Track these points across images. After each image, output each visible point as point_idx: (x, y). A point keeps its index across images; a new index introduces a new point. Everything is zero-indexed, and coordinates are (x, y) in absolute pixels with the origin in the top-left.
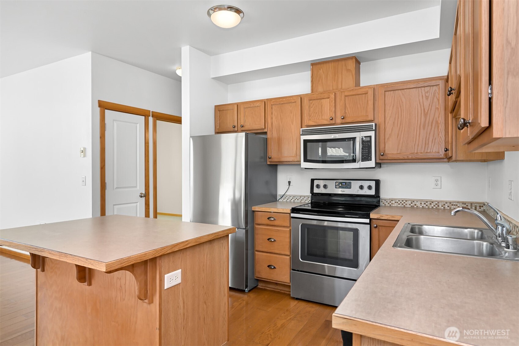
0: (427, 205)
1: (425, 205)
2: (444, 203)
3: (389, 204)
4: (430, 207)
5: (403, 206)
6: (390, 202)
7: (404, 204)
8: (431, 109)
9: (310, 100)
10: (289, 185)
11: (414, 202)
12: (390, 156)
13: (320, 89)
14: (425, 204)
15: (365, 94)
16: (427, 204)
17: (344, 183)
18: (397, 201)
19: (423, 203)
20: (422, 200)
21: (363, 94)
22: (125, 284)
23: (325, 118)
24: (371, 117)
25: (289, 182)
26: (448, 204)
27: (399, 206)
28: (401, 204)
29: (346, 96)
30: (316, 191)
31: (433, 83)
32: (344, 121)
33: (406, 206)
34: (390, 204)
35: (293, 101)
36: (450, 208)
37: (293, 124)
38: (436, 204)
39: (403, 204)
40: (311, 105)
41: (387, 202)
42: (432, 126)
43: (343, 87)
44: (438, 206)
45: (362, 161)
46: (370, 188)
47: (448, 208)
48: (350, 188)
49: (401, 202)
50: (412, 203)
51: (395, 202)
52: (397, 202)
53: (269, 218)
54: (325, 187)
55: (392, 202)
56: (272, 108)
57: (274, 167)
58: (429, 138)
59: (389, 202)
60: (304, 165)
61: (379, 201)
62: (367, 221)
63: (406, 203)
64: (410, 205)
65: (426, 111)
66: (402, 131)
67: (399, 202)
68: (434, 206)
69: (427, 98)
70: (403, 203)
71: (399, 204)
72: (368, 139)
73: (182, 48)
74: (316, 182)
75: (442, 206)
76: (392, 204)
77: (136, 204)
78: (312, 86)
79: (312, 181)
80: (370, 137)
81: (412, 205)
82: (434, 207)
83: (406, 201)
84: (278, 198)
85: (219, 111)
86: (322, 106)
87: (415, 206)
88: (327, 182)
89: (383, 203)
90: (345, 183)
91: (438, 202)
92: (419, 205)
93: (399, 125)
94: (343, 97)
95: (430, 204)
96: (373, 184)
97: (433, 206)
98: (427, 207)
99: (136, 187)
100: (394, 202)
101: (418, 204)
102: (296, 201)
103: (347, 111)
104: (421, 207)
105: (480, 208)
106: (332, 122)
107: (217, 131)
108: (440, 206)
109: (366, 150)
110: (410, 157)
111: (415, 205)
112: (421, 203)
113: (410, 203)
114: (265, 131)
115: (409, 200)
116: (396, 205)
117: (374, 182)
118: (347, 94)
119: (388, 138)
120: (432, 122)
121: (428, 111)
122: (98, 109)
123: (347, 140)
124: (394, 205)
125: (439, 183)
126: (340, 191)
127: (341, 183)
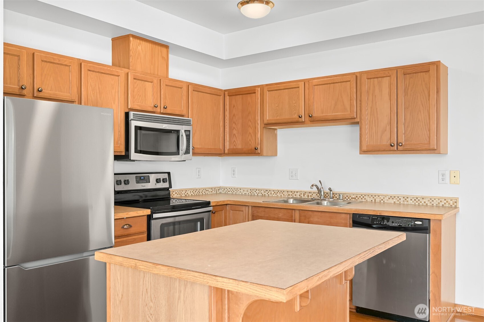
5: (180, 196)
6: (172, 193)
9: (134, 79)
11: (186, 191)
13: (139, 68)
17: (142, 177)
18: (177, 192)
19: (192, 192)
20: (191, 189)
23: (149, 105)
29: (166, 85)
30: (117, 188)
32: (165, 111)
35: (116, 74)
38: (199, 191)
40: (136, 86)
45: (184, 154)
47: (205, 193)
48: (149, 182)
54: (126, 182)
56: (88, 75)
58: (216, 137)
60: (134, 156)
61: (170, 193)
62: (211, 209)
63: (182, 193)
69: (215, 104)
70: (180, 193)
71: (178, 194)
72: (189, 133)
76: (173, 195)
80: (189, 131)
83: (182, 191)
86: (145, 89)
90: (144, 177)
92: (190, 193)
95: (196, 192)
100: (174, 193)
104: (191, 195)
105: (218, 191)
106: (155, 110)
108: (201, 192)
109: (188, 143)
111: (187, 194)
112: (191, 192)
113: (184, 193)
115: (184, 190)
117: (167, 174)
118: (167, 83)
123: (172, 132)
125: (200, 173)
127: (140, 177)
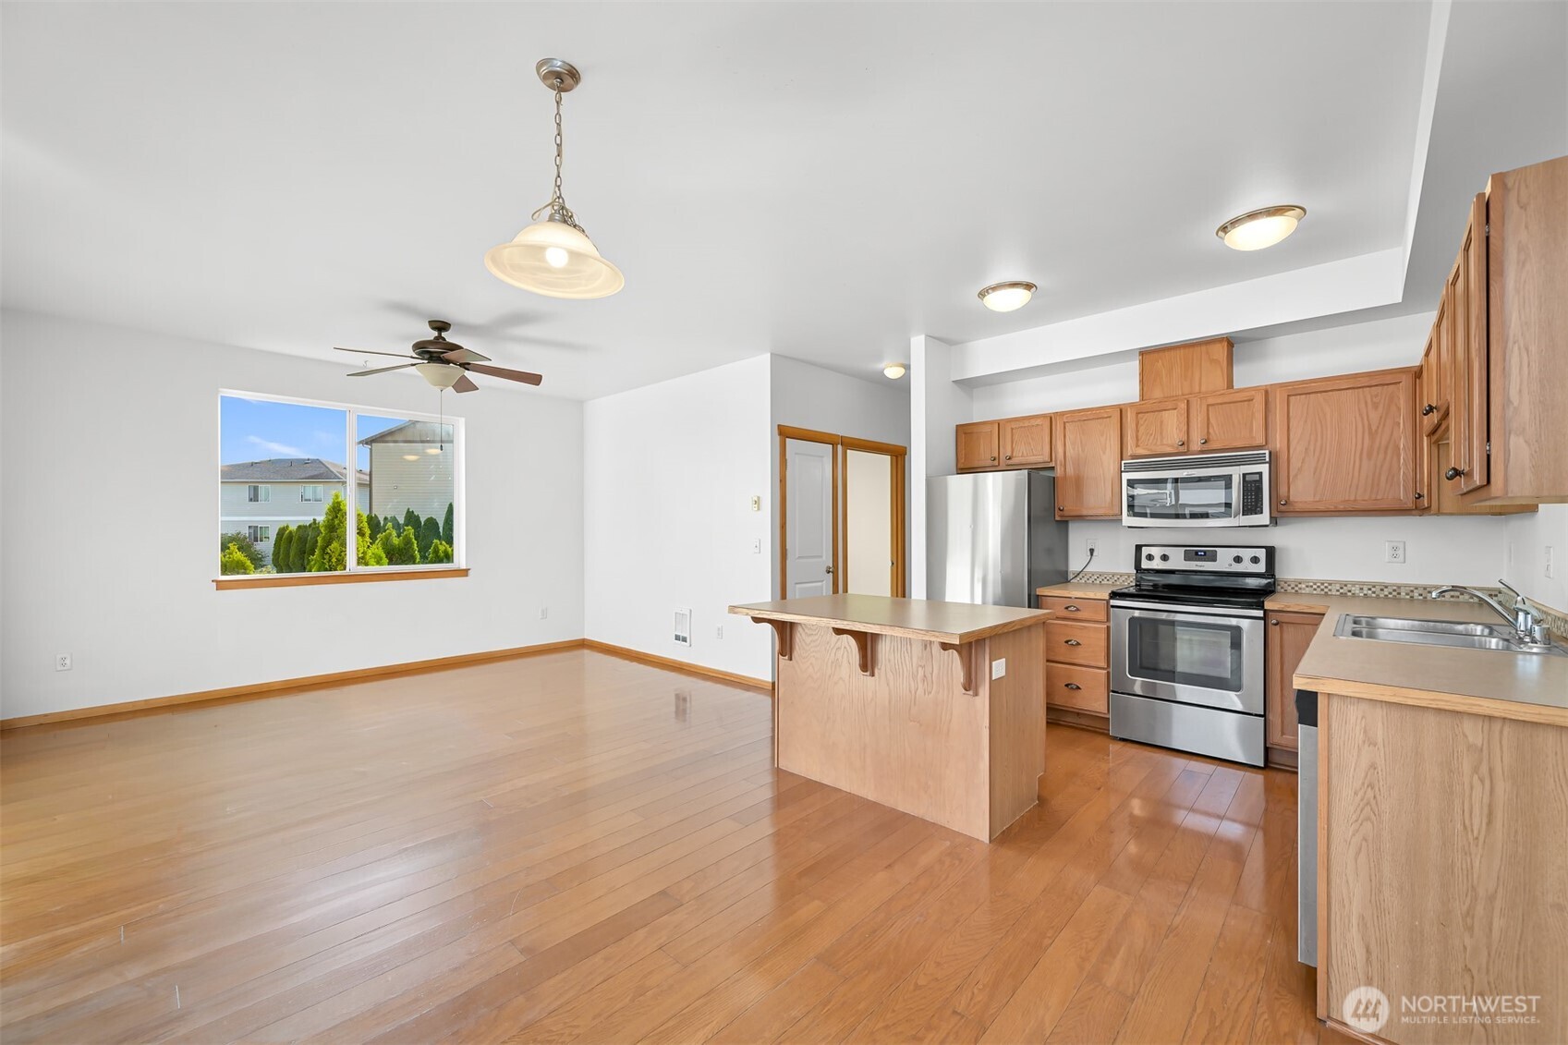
0: (1374, 592)
1: (1370, 592)
2: (1412, 589)
3: (1293, 588)
4: (1382, 596)
5: (1323, 592)
6: (1297, 586)
7: (1326, 590)
8: (1384, 425)
9: (1138, 413)
10: (1092, 554)
12: (1299, 507)
13: (1157, 394)
14: (1370, 589)
15: (1249, 400)
16: (1373, 589)
17: (1201, 551)
18: (1311, 584)
19: (1365, 588)
20: (1363, 583)
21: (1245, 401)
22: (932, 674)
23: (1168, 443)
24: (1260, 440)
25: (1092, 551)
26: (1421, 591)
27: (1315, 592)
28: (1319, 589)
29: (1208, 406)
30: (1145, 564)
31: (1388, 379)
32: (1206, 447)
33: (1329, 593)
34: (1297, 588)
35: (1106, 415)
36: (1425, 598)
37: (1104, 453)
38: (1395, 590)
39: (1322, 590)
40: (1141, 422)
41: (1289, 585)
42: (1386, 453)
43: (1203, 389)
44: (1399, 594)
45: (1243, 515)
46: (1255, 560)
48: (1215, 560)
49: (1318, 587)
50: (1342, 588)
51: (1307, 586)
52: (1312, 587)
53: (1067, 608)
54: (1165, 558)
55: (1300, 586)
56: (1065, 428)
57: (1063, 524)
58: (1380, 474)
59: (1293, 586)
60: (1128, 520)
61: (1275, 583)
62: (1260, 613)
63: (1330, 587)
64: (1338, 591)
65: (1374, 428)
66: (1324, 463)
67: (1315, 587)
68: (1390, 593)
69: (1376, 406)
70: (1322, 587)
71: (1315, 589)
72: (1257, 477)
73: (912, 340)
74: (1145, 551)
75: (1407, 594)
76: (1300, 589)
77: (820, 584)
78: (1142, 390)
79: (1139, 548)
80: (1260, 473)
81: (1341, 591)
82: (1390, 596)
83: (1330, 584)
84: (1071, 576)
85: (965, 433)
86: (1162, 422)
87: (1349, 594)
88: (1167, 551)
89: (1282, 588)
90: (1205, 552)
91: (1399, 587)
93: (1317, 453)
94: (1204, 408)
95: (1382, 590)
96: (1262, 554)
97: (1386, 593)
98: (1374, 595)
99: (821, 557)
100: (1303, 586)
101: (1356, 590)
102: (1105, 582)
103: (1211, 431)
104: (1362, 595)
106: (1182, 449)
107: (961, 466)
108: (1403, 594)
109: (1251, 495)
110: (1341, 507)
111: (1350, 591)
112: (1362, 589)
113: (1338, 588)
114: (1051, 465)
115: (1337, 582)
116: (1308, 590)
117: (1264, 550)
118: (1211, 401)
119: (1296, 476)
120: (1387, 448)
121: (1378, 427)
122: (778, 438)
123: (1214, 480)
124: (1303, 592)
125: (1400, 552)
126: (1193, 565)
127: (1196, 553)
